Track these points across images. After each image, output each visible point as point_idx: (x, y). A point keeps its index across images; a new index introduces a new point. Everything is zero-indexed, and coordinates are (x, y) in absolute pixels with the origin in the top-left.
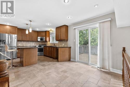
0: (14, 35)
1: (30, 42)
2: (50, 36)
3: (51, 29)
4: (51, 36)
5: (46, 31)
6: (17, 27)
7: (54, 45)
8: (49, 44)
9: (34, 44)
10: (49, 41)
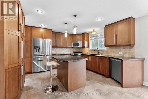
0: (47, 40)
1: (63, 49)
2: (89, 40)
3: (94, 29)
4: (91, 40)
5: (85, 33)
6: (51, 30)
7: (98, 53)
8: (88, 51)
9: (68, 51)
10: (88, 47)
